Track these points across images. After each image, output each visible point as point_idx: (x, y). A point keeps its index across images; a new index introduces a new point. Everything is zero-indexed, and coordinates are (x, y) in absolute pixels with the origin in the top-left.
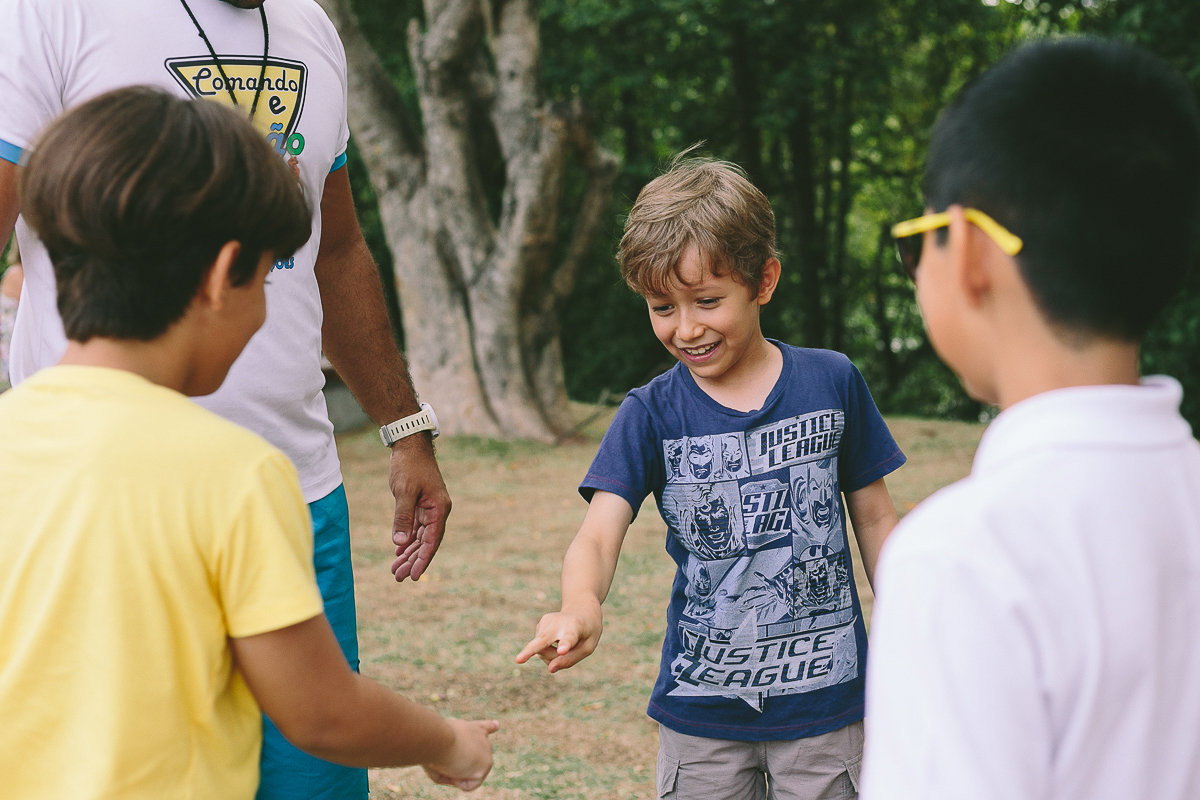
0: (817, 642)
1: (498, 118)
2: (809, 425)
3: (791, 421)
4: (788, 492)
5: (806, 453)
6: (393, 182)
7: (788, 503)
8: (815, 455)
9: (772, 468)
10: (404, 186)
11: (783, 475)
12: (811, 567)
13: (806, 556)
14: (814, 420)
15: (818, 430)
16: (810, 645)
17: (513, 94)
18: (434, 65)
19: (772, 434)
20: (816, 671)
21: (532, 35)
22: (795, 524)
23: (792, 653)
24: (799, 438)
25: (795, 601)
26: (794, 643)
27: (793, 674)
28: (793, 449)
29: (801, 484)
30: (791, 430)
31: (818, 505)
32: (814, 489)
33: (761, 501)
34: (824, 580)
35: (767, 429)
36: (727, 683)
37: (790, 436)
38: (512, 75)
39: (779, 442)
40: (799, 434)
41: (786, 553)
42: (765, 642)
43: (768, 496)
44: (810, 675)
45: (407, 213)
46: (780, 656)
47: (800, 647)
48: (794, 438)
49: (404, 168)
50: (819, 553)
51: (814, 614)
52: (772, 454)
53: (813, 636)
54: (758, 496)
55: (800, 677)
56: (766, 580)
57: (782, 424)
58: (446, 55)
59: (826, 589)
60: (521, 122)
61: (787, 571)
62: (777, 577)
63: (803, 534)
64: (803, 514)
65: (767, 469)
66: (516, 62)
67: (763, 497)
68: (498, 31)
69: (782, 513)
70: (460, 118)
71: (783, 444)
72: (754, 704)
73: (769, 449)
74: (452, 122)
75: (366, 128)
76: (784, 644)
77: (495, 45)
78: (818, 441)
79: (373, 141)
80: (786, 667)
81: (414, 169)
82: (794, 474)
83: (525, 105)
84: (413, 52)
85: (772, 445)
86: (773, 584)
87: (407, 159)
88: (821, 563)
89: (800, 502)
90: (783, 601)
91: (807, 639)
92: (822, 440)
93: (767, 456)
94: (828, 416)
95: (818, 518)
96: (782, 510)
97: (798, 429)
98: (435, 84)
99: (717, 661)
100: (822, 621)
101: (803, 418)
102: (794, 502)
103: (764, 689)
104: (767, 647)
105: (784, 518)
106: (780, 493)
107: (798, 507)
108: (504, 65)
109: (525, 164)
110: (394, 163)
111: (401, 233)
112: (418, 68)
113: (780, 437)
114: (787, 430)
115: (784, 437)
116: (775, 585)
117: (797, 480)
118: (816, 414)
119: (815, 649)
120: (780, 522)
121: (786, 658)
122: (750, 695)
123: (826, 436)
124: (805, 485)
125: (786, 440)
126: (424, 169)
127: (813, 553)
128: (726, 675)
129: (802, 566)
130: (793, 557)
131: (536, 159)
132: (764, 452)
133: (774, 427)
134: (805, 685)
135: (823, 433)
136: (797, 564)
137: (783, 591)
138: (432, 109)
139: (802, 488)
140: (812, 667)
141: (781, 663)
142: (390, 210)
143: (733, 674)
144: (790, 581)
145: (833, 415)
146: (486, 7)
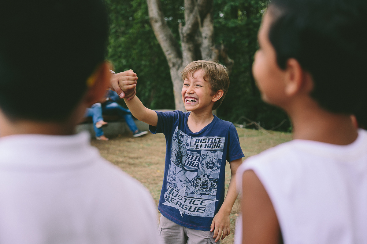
0: (202, 202)
1: (202, 49)
2: (211, 140)
3: (206, 137)
4: (200, 157)
5: (208, 148)
6: (174, 65)
7: (199, 160)
8: (210, 149)
9: (196, 149)
10: (177, 66)
11: (199, 152)
12: (203, 180)
13: (202, 176)
14: (213, 139)
15: (213, 141)
16: (199, 203)
17: (206, 43)
18: (185, 35)
19: (199, 140)
20: (199, 211)
21: (211, 27)
22: (200, 167)
23: (193, 203)
24: (206, 143)
25: (196, 188)
26: (195, 201)
27: (192, 210)
28: (204, 146)
29: (204, 156)
30: (205, 140)
31: (208, 163)
32: (208, 158)
33: (191, 157)
34: (206, 185)
35: (198, 138)
36: (176, 204)
37: (204, 142)
38: (206, 38)
39: (201, 142)
40: (207, 142)
41: (196, 174)
42: (187, 197)
43: (193, 157)
44: (197, 211)
45: (177, 74)
46: (190, 203)
47: (196, 202)
48: (205, 142)
49: (177, 62)
50: (206, 176)
51: (202, 194)
52: (197, 145)
53: (201, 200)
54: (190, 156)
55: (194, 211)
56: (188, 180)
57: (203, 138)
58: (188, 32)
59: (206, 187)
60: (207, 50)
61: (195, 179)
62: (192, 180)
63: (202, 170)
64: (203, 164)
65: (195, 149)
66: (207, 34)
67: (191, 156)
68: (202, 26)
69: (197, 163)
70: (192, 49)
71: (202, 143)
72: (181, 213)
73: (197, 144)
74: (189, 50)
75: (167, 51)
76: (192, 200)
77: (202, 30)
78: (212, 145)
79: (169, 54)
80: (191, 207)
81: (179, 62)
82: (202, 152)
83: (209, 46)
84: (180, 31)
85: (198, 143)
86: (190, 182)
87: (178, 59)
88: (206, 179)
89: (202, 161)
90: (192, 187)
91: (199, 201)
92: (214, 145)
93: (196, 145)
94: (218, 138)
95: (208, 166)
96: (197, 162)
97: (207, 140)
98: (185, 39)
99: (176, 197)
100: (204, 197)
101: (209, 137)
102: (201, 160)
103: (184, 211)
104: (186, 199)
105: (197, 164)
106: (197, 157)
107: (202, 162)
108: (204, 35)
110: (174, 60)
111: (176, 79)
112: (181, 35)
113: (201, 141)
114: (204, 140)
115: (202, 141)
116: (191, 182)
117: (203, 154)
118: (214, 137)
119: (201, 204)
120: (196, 165)
121: (191, 205)
122: (181, 210)
123: (216, 144)
124: (205, 156)
125: (203, 143)
126: (182, 62)
127: (204, 176)
128: (177, 201)
129: (200, 179)
130: (197, 176)
132: (195, 144)
133: (200, 138)
134: (195, 214)
135: (215, 143)
136: (198, 177)
137: (193, 184)
138: (184, 46)
139: (204, 157)
140: (198, 209)
141: (190, 205)
142: (173, 72)
143: (178, 202)
144: (195, 182)
145: (220, 139)
146: (199, 20)
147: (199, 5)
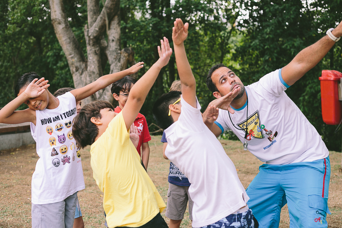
1: (108, 53)
6: (77, 70)
10: (80, 71)
17: (113, 46)
18: (91, 37)
21: (119, 30)
36: (176, 174)
38: (113, 41)
45: (81, 78)
49: (80, 66)
58: (95, 35)
60: (115, 54)
66: (114, 37)
68: (109, 29)
70: (98, 52)
72: (180, 178)
74: (95, 53)
75: (70, 55)
77: (108, 32)
79: (72, 58)
81: (83, 66)
83: (116, 49)
84: (86, 34)
87: (81, 63)
98: (91, 42)
99: (175, 169)
103: (182, 176)
108: (111, 38)
109: (116, 66)
110: (78, 64)
112: (87, 38)
122: (180, 176)
126: (86, 67)
131: (119, 64)
138: (90, 50)
143: (177, 172)
146: (107, 22)
147: (107, 7)
